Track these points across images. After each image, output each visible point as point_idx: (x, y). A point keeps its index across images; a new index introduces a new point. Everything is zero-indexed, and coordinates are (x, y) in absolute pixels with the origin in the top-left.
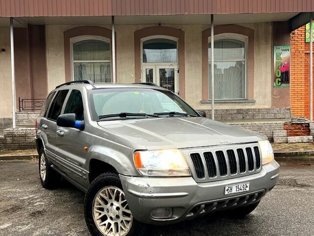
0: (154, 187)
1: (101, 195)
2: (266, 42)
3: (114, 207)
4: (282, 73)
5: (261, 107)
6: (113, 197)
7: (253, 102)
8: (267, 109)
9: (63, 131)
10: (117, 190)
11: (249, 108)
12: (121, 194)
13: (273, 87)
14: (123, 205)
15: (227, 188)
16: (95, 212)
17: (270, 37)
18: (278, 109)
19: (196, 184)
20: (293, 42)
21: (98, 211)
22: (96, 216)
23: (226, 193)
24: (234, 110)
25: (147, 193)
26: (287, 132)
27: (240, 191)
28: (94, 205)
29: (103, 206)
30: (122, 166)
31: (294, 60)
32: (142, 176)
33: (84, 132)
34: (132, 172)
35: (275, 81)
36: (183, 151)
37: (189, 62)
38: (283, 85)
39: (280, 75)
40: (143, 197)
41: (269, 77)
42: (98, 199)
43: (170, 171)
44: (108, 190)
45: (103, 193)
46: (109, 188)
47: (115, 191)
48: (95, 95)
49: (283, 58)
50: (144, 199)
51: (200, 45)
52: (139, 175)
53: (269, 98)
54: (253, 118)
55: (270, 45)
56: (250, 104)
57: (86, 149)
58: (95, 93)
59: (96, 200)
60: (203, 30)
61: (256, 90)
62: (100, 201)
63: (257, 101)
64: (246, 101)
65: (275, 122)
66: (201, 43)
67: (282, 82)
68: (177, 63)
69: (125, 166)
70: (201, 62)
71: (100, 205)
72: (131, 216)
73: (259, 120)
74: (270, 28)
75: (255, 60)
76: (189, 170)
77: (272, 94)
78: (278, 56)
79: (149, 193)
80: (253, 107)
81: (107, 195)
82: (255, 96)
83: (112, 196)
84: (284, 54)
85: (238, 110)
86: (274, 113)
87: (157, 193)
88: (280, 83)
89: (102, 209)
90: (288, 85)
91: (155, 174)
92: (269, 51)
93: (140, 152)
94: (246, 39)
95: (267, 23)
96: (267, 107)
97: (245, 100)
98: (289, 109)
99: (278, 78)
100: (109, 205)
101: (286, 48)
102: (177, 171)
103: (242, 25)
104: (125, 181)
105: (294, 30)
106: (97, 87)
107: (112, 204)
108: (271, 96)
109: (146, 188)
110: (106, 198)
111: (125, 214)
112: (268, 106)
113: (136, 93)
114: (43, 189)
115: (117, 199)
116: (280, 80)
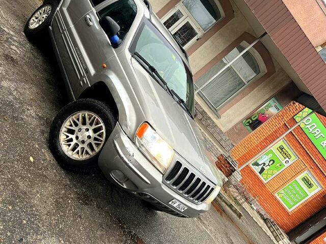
0: (136, 160)
1: (86, 115)
2: (273, 88)
3: (87, 134)
4: (257, 120)
5: (219, 125)
6: (94, 127)
7: (218, 117)
8: (221, 131)
9: (93, 22)
10: (102, 126)
11: (212, 118)
12: (101, 131)
13: (242, 121)
14: (95, 139)
15: (173, 201)
16: (68, 120)
17: (279, 88)
18: (227, 138)
19: (161, 183)
20: (287, 108)
21: (72, 122)
22: (67, 124)
23: (170, 203)
24: (201, 108)
25: (127, 158)
26: (217, 161)
27: (178, 208)
28: (72, 116)
29: (79, 123)
30: (126, 120)
31: (274, 120)
32: (134, 143)
33: (113, 49)
34: (130, 133)
35: (247, 120)
36: (176, 154)
37: (212, 42)
38: (249, 128)
39: (254, 119)
40: (122, 158)
41: (247, 113)
42: (80, 114)
43: (154, 158)
44: (95, 118)
45: (88, 115)
46: (97, 117)
47: (100, 125)
48: (146, 27)
49: (270, 111)
50: (121, 160)
51: (233, 40)
52: (132, 140)
53: (230, 126)
54: (206, 127)
55: (272, 94)
56: (215, 116)
57: (104, 67)
58: (148, 26)
59: (78, 114)
60: (247, 31)
61: (229, 111)
62: (80, 118)
63: (221, 119)
64: (215, 111)
65: (218, 147)
66: (235, 38)
67: (250, 125)
68: (205, 33)
69: (129, 123)
70: (220, 52)
71: (78, 120)
72: (94, 153)
73: (208, 132)
74: (286, 83)
75: (252, 92)
76: (166, 170)
77: (235, 126)
78: (268, 106)
79: (129, 160)
80: (215, 120)
81: (91, 120)
82: (224, 114)
83: (93, 125)
84: (272, 110)
85: (204, 111)
86: (222, 138)
87: (133, 165)
88: (248, 124)
89: (76, 125)
90: (251, 130)
91: (143, 149)
92: (267, 97)
93: (149, 126)
94: (264, 72)
95: (289, 77)
96: (222, 130)
97: (215, 109)
98: (233, 146)
99: (251, 119)
100: (85, 127)
101: (279, 106)
102: (158, 162)
103: (273, 59)
104: (118, 133)
105: (297, 102)
106: (153, 21)
107: (87, 130)
108: (233, 125)
109: (130, 155)
110: (88, 121)
111: (90, 145)
112: (224, 130)
113: (174, 57)
114: (23, 34)
115: (95, 131)
116: (251, 122)
